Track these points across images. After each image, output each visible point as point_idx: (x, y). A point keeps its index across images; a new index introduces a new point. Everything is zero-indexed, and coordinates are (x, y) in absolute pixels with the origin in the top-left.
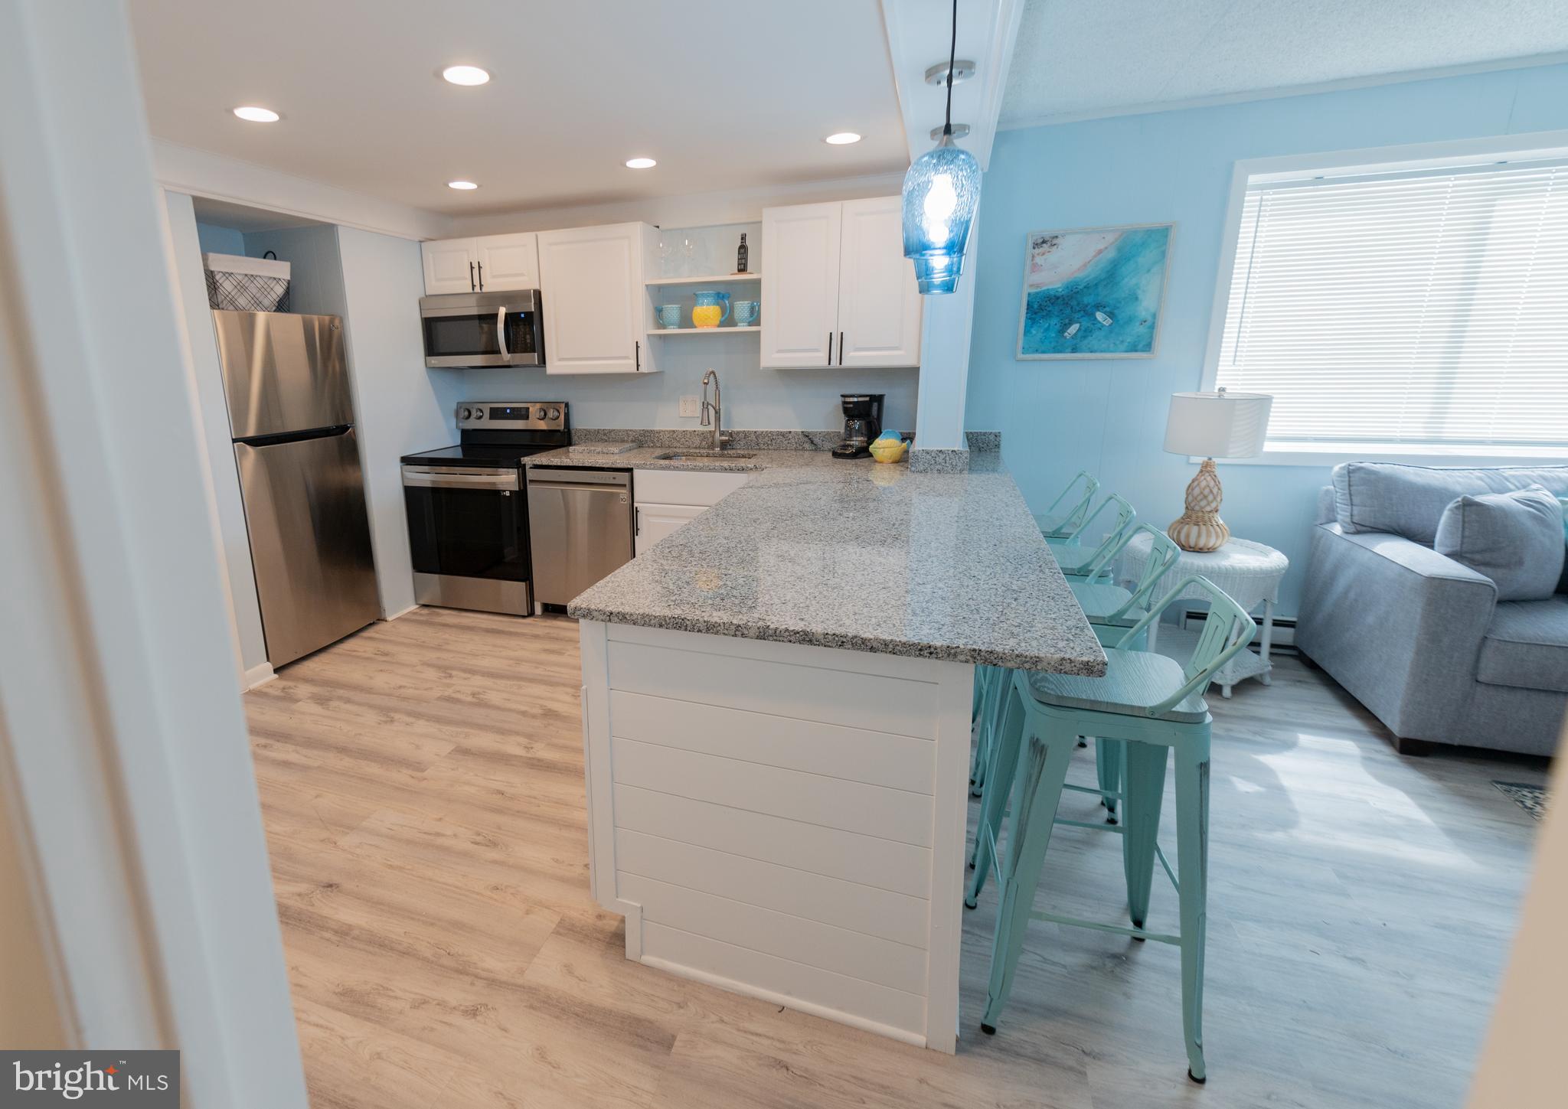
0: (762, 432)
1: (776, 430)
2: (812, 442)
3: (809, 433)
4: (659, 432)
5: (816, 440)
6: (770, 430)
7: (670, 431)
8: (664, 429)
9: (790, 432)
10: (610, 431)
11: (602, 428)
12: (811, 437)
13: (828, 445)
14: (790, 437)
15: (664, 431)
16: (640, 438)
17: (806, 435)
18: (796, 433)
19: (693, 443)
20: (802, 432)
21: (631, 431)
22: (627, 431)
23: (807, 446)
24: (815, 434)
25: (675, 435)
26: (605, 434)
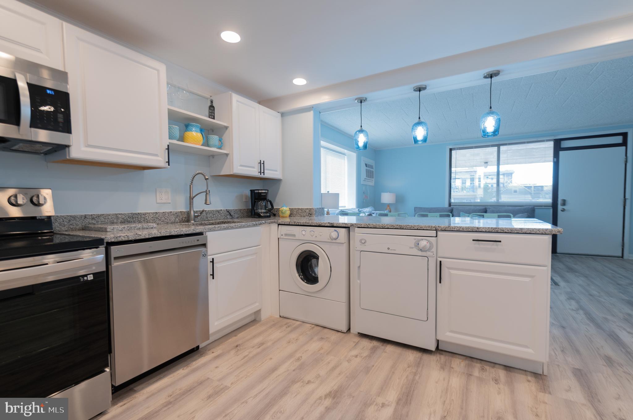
0: (209, 211)
1: (215, 209)
2: (230, 215)
3: (229, 210)
4: (145, 214)
5: (232, 214)
6: (212, 210)
7: (153, 213)
8: (148, 212)
9: (221, 210)
10: (99, 216)
11: (90, 214)
12: (230, 212)
13: (236, 216)
14: (221, 213)
15: (149, 213)
16: (129, 219)
17: (228, 211)
18: (224, 210)
19: (170, 220)
20: (226, 210)
21: (120, 214)
22: (116, 214)
23: (228, 217)
24: (231, 210)
25: (157, 216)
26: (93, 219)
